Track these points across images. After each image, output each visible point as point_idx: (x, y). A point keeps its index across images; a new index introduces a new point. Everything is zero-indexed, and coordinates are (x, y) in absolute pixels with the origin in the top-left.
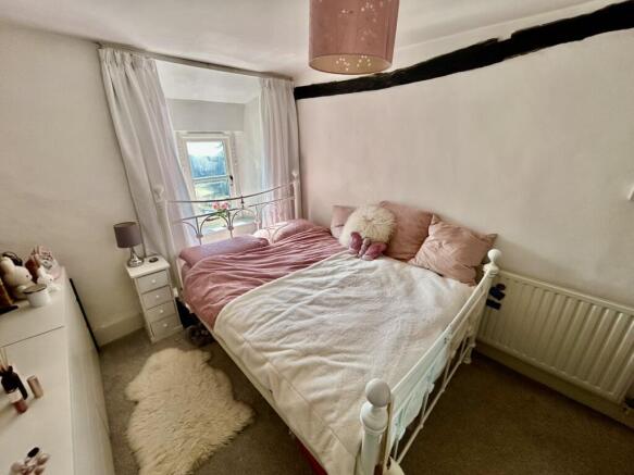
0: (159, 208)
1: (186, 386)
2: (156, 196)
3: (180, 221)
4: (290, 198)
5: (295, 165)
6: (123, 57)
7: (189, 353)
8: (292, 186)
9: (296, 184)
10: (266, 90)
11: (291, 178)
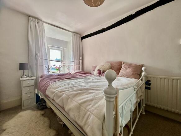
0: (37, 59)
1: (30, 123)
2: (36, 56)
3: (43, 65)
4: (79, 65)
5: (80, 56)
6: (35, 20)
7: (35, 112)
8: (80, 62)
9: (81, 61)
10: (74, 36)
11: (80, 59)
